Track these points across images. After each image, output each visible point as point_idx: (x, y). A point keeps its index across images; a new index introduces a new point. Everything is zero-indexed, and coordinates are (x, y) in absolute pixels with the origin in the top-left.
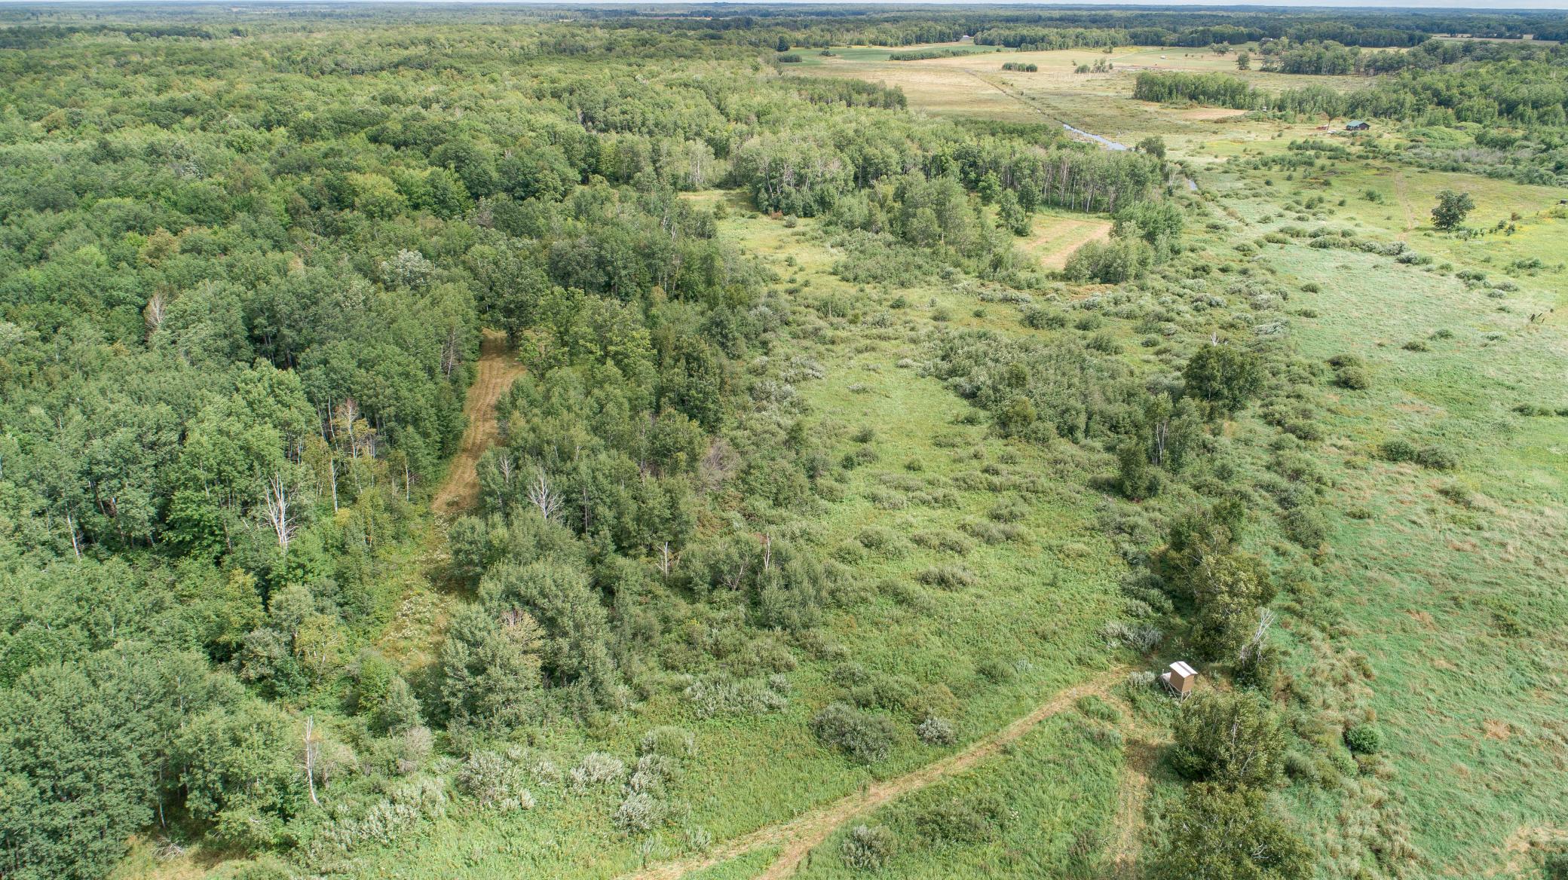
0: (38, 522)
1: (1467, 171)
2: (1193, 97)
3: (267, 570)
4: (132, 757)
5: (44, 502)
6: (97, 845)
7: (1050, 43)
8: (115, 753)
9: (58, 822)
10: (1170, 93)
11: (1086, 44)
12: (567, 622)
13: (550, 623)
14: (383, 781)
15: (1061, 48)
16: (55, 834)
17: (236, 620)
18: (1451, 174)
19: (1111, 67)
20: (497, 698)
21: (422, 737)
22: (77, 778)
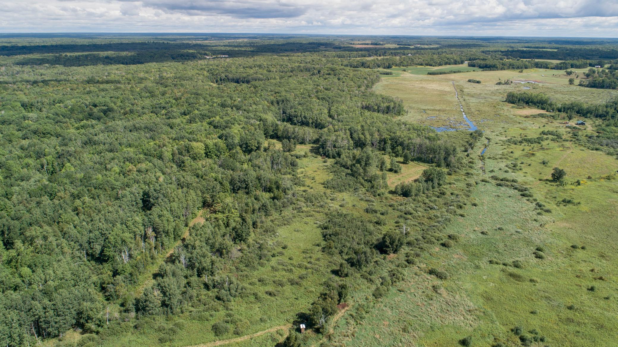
0: (77, 252)
1: (601, 150)
2: (527, 103)
3: (117, 270)
4: (72, 310)
5: (79, 247)
6: (63, 326)
7: (497, 68)
8: (69, 309)
9: (57, 321)
10: (519, 101)
11: (513, 68)
12: (168, 294)
13: (164, 293)
14: (121, 322)
15: (501, 69)
16: (56, 323)
17: (106, 282)
18: (595, 152)
19: (512, 82)
20: (147, 308)
21: (133, 314)
22: (61, 313)
